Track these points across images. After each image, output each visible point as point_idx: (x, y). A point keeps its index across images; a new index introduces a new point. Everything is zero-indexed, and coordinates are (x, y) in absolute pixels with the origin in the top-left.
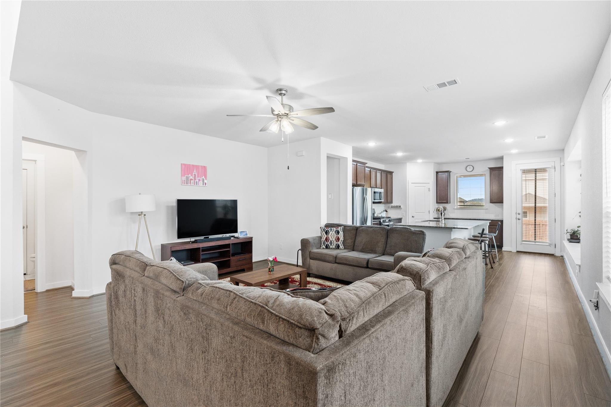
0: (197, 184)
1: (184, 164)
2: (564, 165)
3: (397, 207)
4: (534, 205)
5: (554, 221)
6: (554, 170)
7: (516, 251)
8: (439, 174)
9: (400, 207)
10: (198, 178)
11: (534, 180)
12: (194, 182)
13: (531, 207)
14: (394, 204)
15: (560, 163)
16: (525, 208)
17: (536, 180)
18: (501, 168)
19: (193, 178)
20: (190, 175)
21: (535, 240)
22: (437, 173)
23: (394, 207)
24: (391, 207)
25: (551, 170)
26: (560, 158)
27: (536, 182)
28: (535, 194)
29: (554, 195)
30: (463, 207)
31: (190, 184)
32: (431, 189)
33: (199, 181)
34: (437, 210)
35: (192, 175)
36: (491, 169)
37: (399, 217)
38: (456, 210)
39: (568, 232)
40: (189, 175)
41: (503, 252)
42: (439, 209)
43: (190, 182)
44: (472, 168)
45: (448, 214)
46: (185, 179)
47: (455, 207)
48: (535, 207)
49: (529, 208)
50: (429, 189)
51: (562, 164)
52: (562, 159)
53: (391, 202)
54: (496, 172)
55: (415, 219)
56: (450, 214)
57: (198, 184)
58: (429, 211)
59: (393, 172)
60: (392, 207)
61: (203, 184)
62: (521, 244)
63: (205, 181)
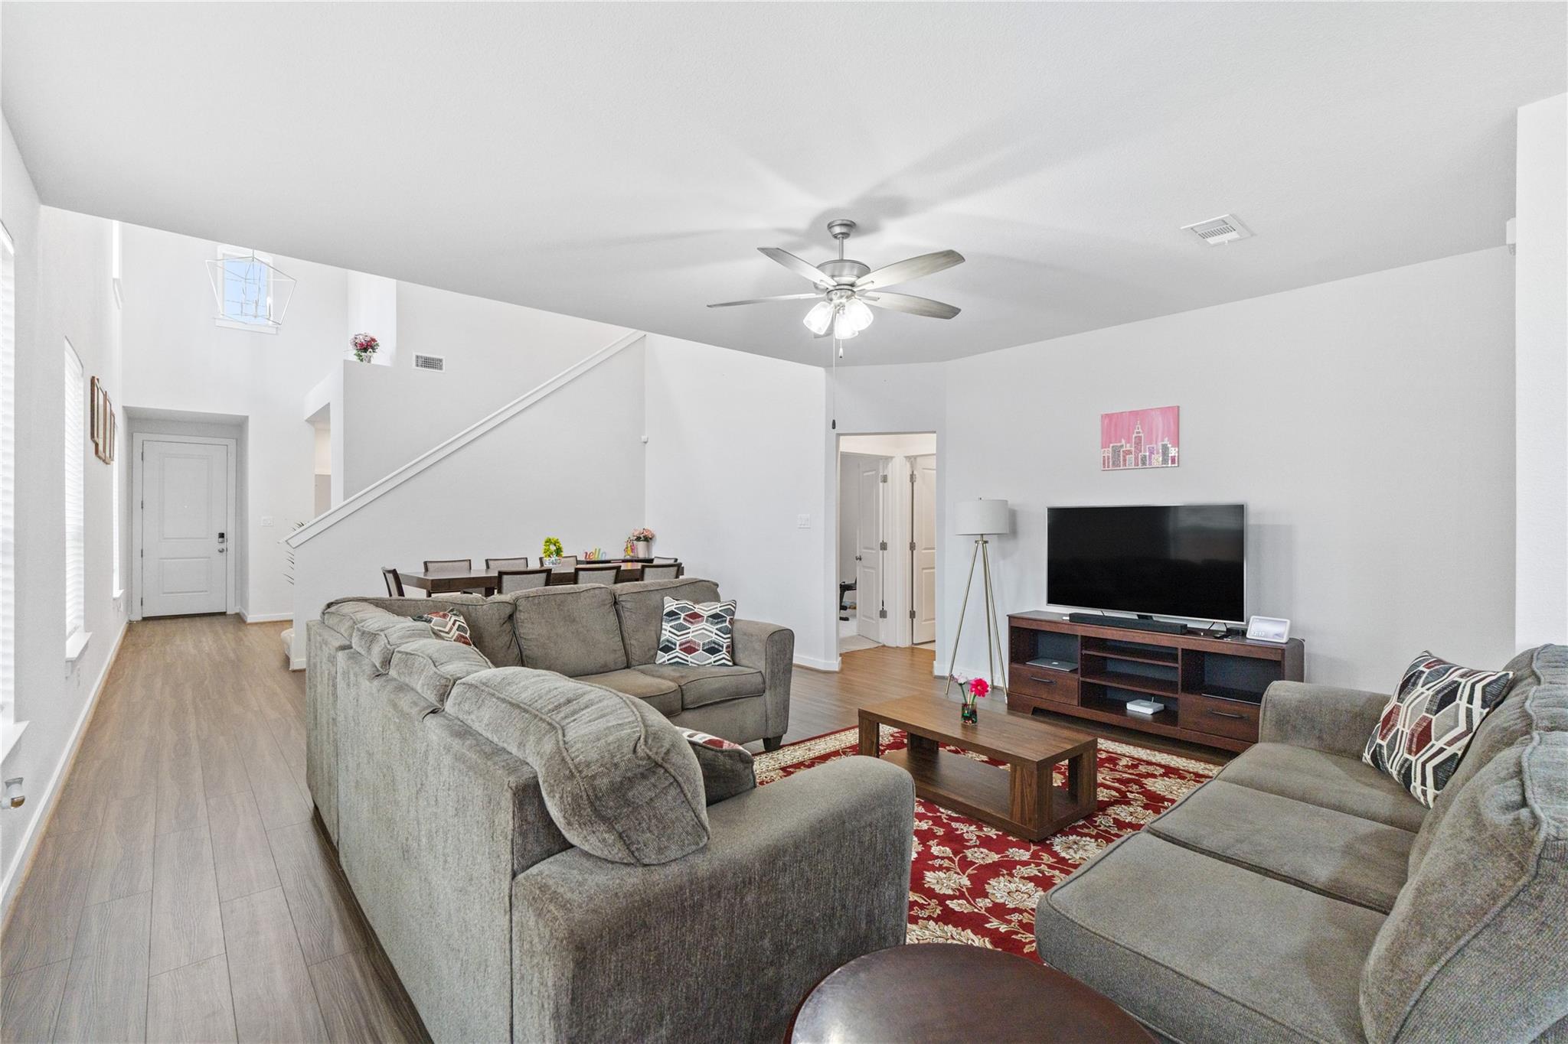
0: (1144, 464)
1: (1106, 415)
10: (1148, 446)
12: (1136, 458)
19: (1133, 449)
20: (1123, 442)
31: (1125, 465)
33: (1151, 453)
35: (1128, 441)
40: (1120, 442)
43: (1125, 460)
46: (1110, 455)
57: (1148, 463)
61: (1165, 461)
63: (1173, 452)
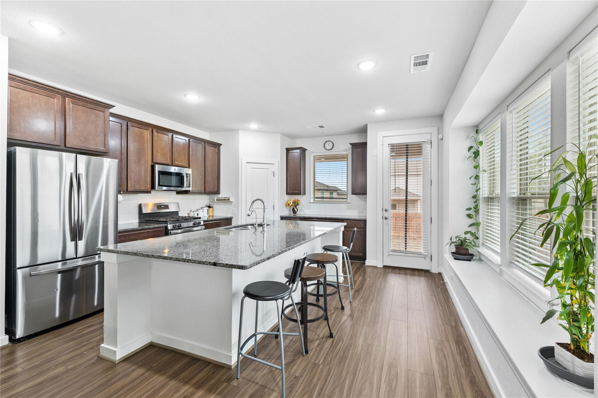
2: (442, 139)
3: (225, 200)
4: (405, 198)
5: (430, 221)
6: (430, 145)
7: (382, 266)
8: (290, 151)
9: (229, 200)
11: (405, 176)
13: (402, 200)
14: (222, 195)
15: (438, 135)
16: (394, 200)
17: (407, 176)
18: (364, 145)
21: (406, 249)
22: (288, 150)
23: (221, 200)
24: (217, 200)
25: (426, 146)
26: (438, 128)
27: (407, 178)
28: (407, 188)
29: (430, 183)
30: (320, 200)
32: (276, 173)
34: (287, 204)
36: (354, 145)
37: (229, 216)
38: (312, 204)
39: (453, 242)
41: (367, 268)
42: (289, 203)
44: (331, 145)
45: (303, 210)
47: (311, 200)
48: (406, 201)
49: (399, 201)
50: (274, 172)
51: (440, 136)
52: (440, 130)
53: (218, 192)
54: (360, 150)
55: (252, 219)
56: (304, 209)
58: (274, 206)
59: (221, 145)
60: (219, 200)
62: (389, 255)
